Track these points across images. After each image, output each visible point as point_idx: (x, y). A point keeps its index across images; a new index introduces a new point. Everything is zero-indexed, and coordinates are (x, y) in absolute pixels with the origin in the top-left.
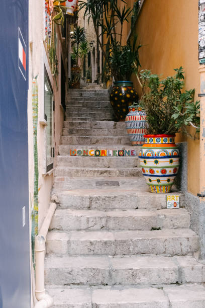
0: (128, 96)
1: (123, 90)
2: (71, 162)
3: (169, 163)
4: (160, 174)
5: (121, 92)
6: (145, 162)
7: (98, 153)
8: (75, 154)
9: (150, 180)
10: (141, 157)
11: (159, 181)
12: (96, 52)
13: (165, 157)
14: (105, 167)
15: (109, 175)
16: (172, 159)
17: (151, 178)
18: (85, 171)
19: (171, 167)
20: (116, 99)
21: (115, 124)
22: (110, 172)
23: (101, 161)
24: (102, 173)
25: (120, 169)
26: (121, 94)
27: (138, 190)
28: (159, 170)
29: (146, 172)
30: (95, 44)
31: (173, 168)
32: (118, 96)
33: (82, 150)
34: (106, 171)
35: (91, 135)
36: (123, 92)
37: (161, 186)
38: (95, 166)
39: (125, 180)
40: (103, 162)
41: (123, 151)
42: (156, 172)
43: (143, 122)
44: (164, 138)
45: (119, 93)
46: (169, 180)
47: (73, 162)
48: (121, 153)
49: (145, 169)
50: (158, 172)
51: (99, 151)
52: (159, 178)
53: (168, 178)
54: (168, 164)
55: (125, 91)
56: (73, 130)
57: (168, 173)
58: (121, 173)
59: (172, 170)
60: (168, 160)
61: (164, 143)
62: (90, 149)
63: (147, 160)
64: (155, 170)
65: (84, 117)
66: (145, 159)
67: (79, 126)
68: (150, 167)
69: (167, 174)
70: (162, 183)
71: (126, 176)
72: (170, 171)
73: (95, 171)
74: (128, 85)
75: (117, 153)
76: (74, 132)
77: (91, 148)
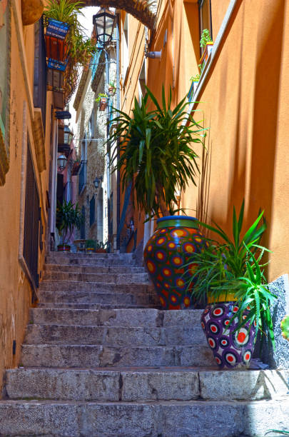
0: (189, 249)
1: (177, 235)
5: (172, 241)
12: (105, 196)
20: (160, 256)
21: (161, 317)
26: (172, 245)
32: (164, 249)
35: (100, 343)
36: (177, 241)
45: (167, 243)
55: (182, 238)
56: (52, 329)
65: (81, 301)
67: (70, 321)
76: (57, 334)
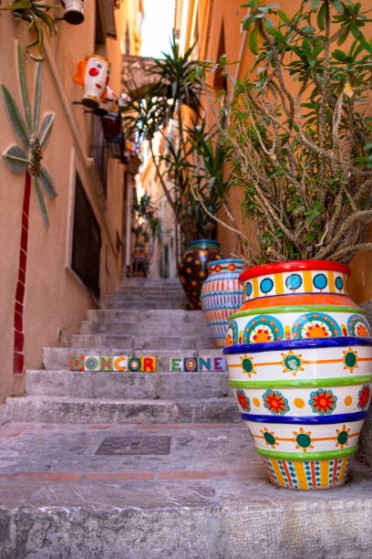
1: (202, 254)
2: (61, 384)
3: (343, 364)
4: (308, 411)
5: (198, 259)
6: (248, 366)
7: (135, 365)
8: (80, 367)
9: (270, 439)
10: (233, 350)
11: (304, 441)
12: (174, 242)
13: (324, 343)
14: (148, 397)
15: (153, 419)
16: (354, 349)
17: (271, 428)
18: (87, 408)
19: (351, 383)
20: (189, 271)
21: (187, 316)
22: (153, 411)
23: (137, 381)
24: (133, 412)
25: (181, 401)
26: (197, 262)
27: (224, 474)
28: (306, 395)
29: (252, 405)
30: (173, 234)
31: (359, 388)
32: (192, 265)
33: (97, 358)
34: (144, 408)
36: (202, 258)
37: (314, 461)
38: (123, 395)
39: (193, 433)
40: (141, 384)
41: (195, 359)
42: (291, 404)
43: (239, 293)
44: (314, 273)
45: (194, 260)
46: (342, 438)
47: (66, 385)
48: (191, 364)
49: (250, 394)
50: (299, 403)
51: (138, 360)
52: (307, 429)
53: (340, 427)
54: (340, 371)
55: (206, 256)
56: (100, 325)
57: (339, 409)
58: (185, 413)
59: (354, 392)
60: (339, 352)
61: (315, 290)
62: (117, 354)
63: (256, 358)
64: (289, 395)
66: (249, 355)
67: (117, 320)
68: (269, 387)
69: (335, 412)
70: (317, 449)
71: (197, 420)
72: (348, 401)
73: (114, 407)
74: (211, 246)
75: (181, 365)
76: (102, 329)
77: (121, 354)
